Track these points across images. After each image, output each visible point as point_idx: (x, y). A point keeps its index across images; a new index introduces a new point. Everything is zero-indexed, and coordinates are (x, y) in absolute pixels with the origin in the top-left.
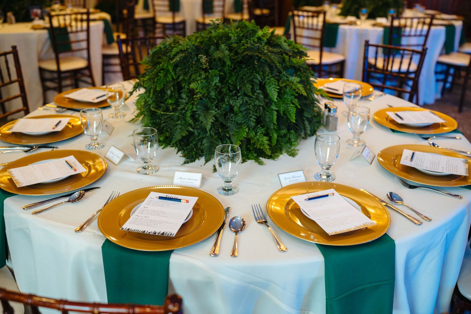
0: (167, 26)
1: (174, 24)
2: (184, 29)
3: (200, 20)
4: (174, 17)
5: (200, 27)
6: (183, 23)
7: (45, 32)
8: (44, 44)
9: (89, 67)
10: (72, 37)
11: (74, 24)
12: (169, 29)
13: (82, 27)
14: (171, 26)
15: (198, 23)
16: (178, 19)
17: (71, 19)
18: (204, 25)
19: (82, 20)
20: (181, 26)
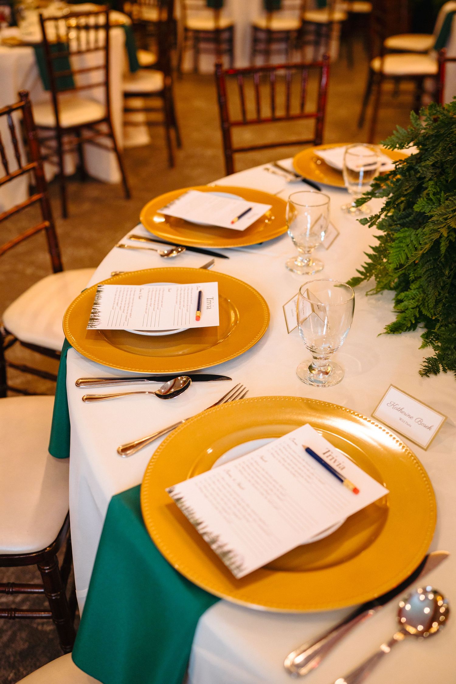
0: (202, 35)
1: (217, 31)
2: (231, 41)
3: (262, 23)
4: (217, 17)
5: (262, 36)
6: (231, 29)
7: (28, 53)
8: (27, 76)
9: (107, 119)
10: (76, 63)
11: (73, 34)
12: (207, 40)
13: (96, 41)
14: (211, 36)
15: (256, 29)
16: (224, 22)
17: (69, 28)
18: (269, 32)
19: (97, 27)
20: (226, 35)
